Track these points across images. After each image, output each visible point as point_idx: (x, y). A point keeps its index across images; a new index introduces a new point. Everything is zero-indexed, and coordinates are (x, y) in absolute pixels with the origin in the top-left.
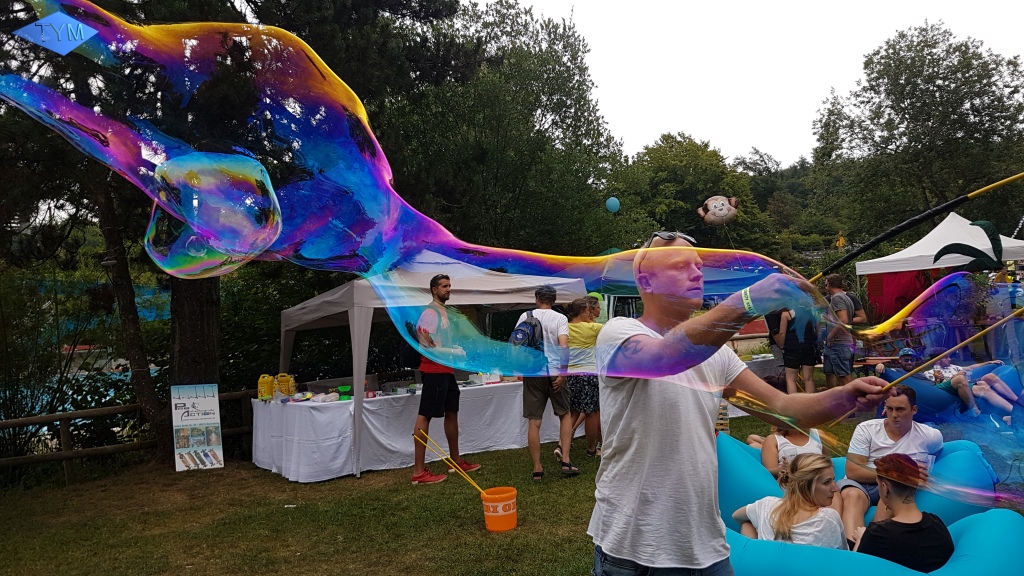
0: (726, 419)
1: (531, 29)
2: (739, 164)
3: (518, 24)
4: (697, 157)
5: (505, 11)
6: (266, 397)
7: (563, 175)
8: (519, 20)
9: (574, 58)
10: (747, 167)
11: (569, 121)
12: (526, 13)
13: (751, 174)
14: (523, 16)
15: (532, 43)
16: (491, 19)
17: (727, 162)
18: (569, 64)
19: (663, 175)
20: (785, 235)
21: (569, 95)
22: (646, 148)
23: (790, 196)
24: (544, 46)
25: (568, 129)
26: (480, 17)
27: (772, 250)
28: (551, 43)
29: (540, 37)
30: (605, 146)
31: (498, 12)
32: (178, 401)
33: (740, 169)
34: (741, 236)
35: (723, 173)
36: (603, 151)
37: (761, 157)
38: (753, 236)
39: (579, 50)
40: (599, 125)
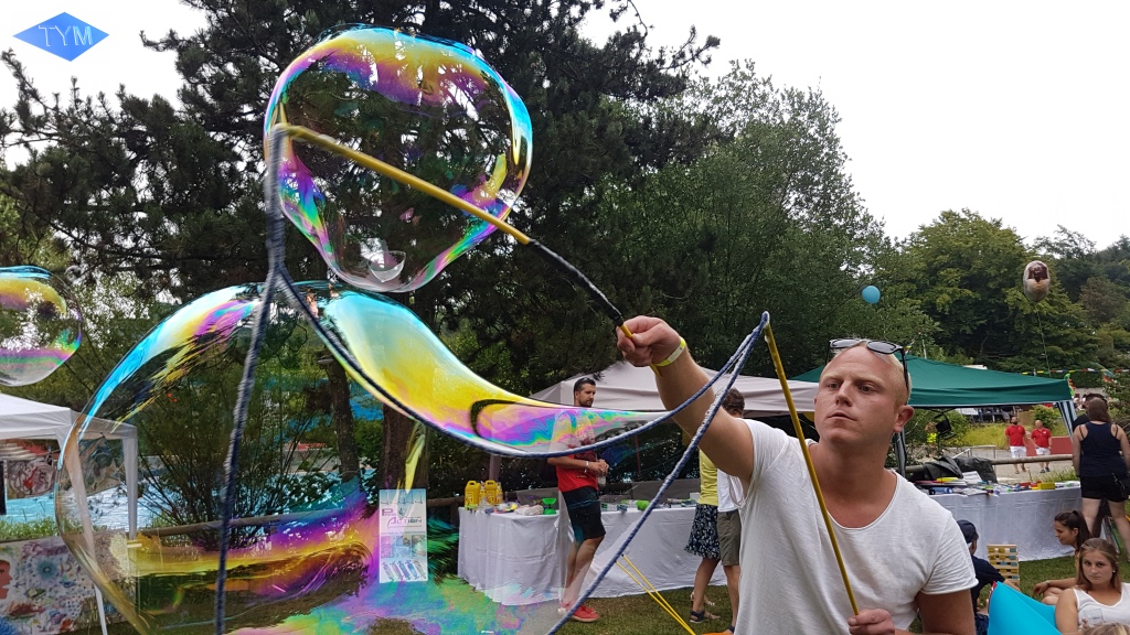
0: (1015, 564)
1: (771, 100)
2: (1042, 245)
3: (755, 96)
4: (986, 237)
5: (740, 83)
6: (472, 505)
7: (806, 260)
8: (757, 92)
9: (822, 127)
10: (1052, 249)
11: (816, 200)
12: (764, 83)
13: (1057, 256)
14: (761, 87)
15: (771, 115)
16: (722, 93)
17: (1024, 242)
18: (816, 136)
19: (944, 258)
20: (1104, 330)
21: (816, 170)
22: (923, 228)
23: (1109, 284)
24: (787, 117)
25: (815, 209)
26: (710, 92)
27: (1087, 349)
28: (796, 113)
29: (781, 108)
30: (862, 227)
31: (731, 85)
32: (386, 507)
33: (1043, 251)
34: (1046, 332)
35: (1020, 255)
36: (858, 233)
37: (1070, 236)
38: (1062, 332)
39: (828, 119)
40: (853, 202)
